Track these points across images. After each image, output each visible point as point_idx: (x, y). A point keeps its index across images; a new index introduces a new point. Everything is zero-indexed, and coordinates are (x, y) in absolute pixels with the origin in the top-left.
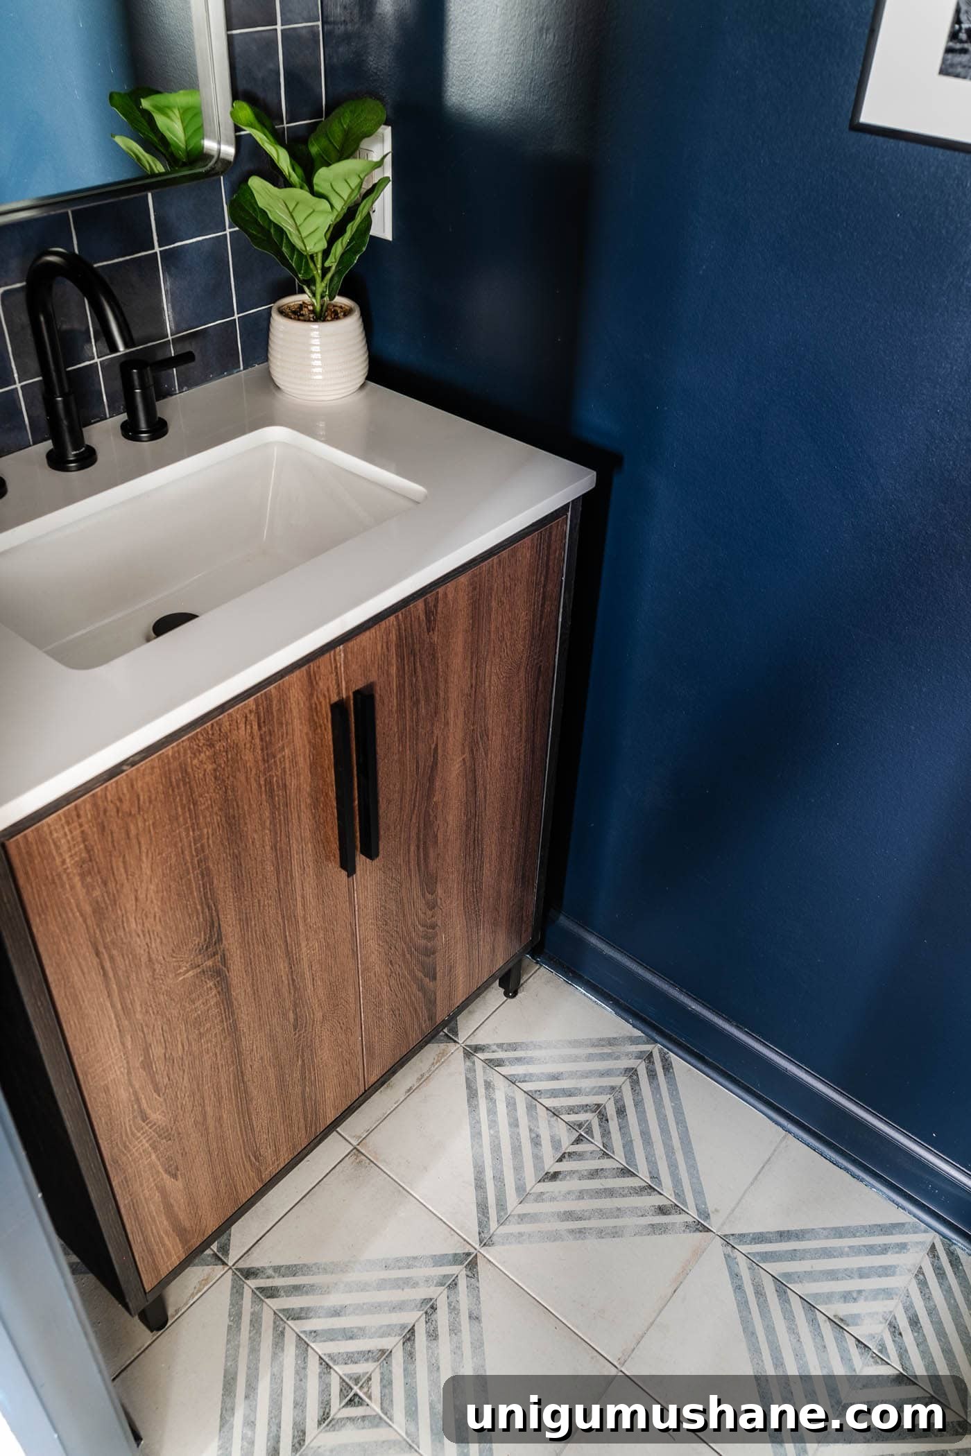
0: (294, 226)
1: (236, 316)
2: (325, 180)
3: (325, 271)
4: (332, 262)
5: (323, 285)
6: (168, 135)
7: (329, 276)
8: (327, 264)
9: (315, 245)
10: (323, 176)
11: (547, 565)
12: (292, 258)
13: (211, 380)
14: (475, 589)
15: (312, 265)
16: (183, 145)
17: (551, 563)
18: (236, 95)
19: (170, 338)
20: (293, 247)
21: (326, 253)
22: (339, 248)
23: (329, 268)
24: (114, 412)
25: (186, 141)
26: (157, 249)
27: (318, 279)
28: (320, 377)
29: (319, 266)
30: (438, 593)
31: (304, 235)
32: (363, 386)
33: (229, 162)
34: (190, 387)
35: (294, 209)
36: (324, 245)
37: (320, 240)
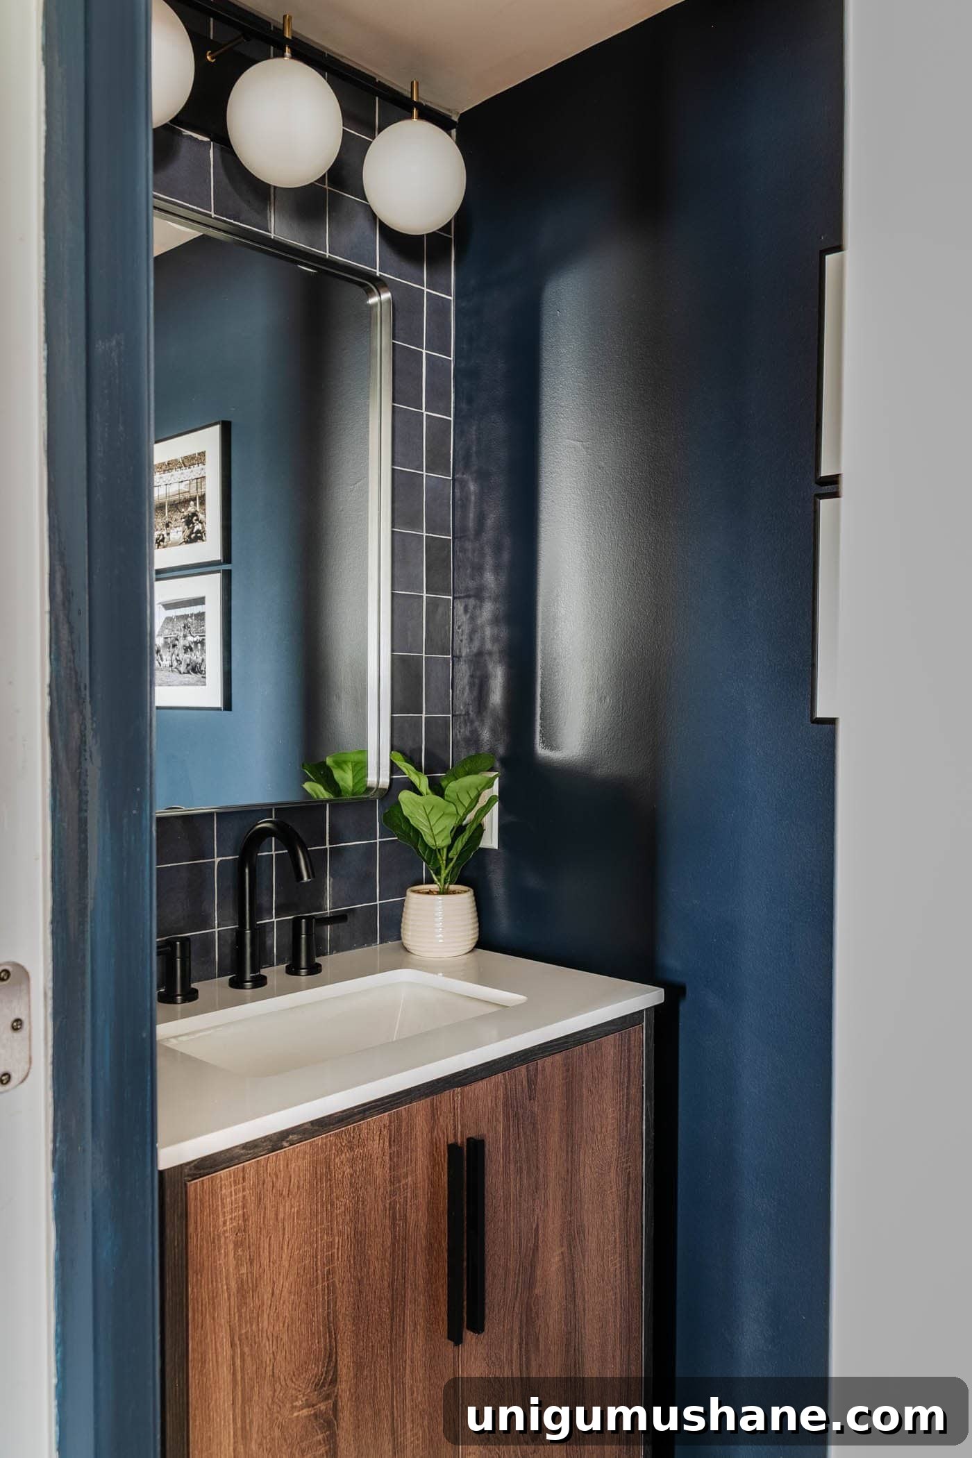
0: (429, 827)
1: (378, 902)
2: (453, 791)
3: (448, 860)
4: (454, 854)
5: (447, 871)
6: (341, 783)
7: (451, 865)
8: (450, 855)
9: (442, 841)
10: (452, 787)
11: (629, 1067)
12: (424, 853)
13: (355, 948)
14: (568, 1070)
15: (439, 857)
16: (350, 789)
17: (632, 1067)
18: (392, 749)
19: (328, 911)
20: (426, 845)
21: (450, 848)
22: (459, 845)
23: (452, 859)
24: (280, 962)
25: (353, 786)
26: (328, 846)
27: (443, 868)
28: (441, 941)
29: (444, 858)
30: (537, 1064)
31: (435, 833)
32: (472, 951)
33: (385, 789)
34: (338, 951)
35: (430, 813)
36: (449, 841)
37: (447, 837)
